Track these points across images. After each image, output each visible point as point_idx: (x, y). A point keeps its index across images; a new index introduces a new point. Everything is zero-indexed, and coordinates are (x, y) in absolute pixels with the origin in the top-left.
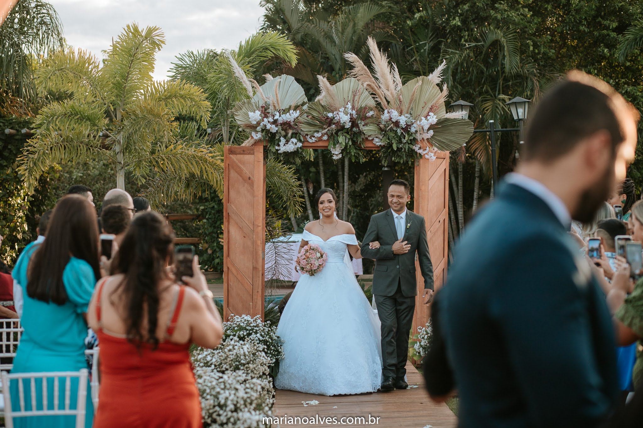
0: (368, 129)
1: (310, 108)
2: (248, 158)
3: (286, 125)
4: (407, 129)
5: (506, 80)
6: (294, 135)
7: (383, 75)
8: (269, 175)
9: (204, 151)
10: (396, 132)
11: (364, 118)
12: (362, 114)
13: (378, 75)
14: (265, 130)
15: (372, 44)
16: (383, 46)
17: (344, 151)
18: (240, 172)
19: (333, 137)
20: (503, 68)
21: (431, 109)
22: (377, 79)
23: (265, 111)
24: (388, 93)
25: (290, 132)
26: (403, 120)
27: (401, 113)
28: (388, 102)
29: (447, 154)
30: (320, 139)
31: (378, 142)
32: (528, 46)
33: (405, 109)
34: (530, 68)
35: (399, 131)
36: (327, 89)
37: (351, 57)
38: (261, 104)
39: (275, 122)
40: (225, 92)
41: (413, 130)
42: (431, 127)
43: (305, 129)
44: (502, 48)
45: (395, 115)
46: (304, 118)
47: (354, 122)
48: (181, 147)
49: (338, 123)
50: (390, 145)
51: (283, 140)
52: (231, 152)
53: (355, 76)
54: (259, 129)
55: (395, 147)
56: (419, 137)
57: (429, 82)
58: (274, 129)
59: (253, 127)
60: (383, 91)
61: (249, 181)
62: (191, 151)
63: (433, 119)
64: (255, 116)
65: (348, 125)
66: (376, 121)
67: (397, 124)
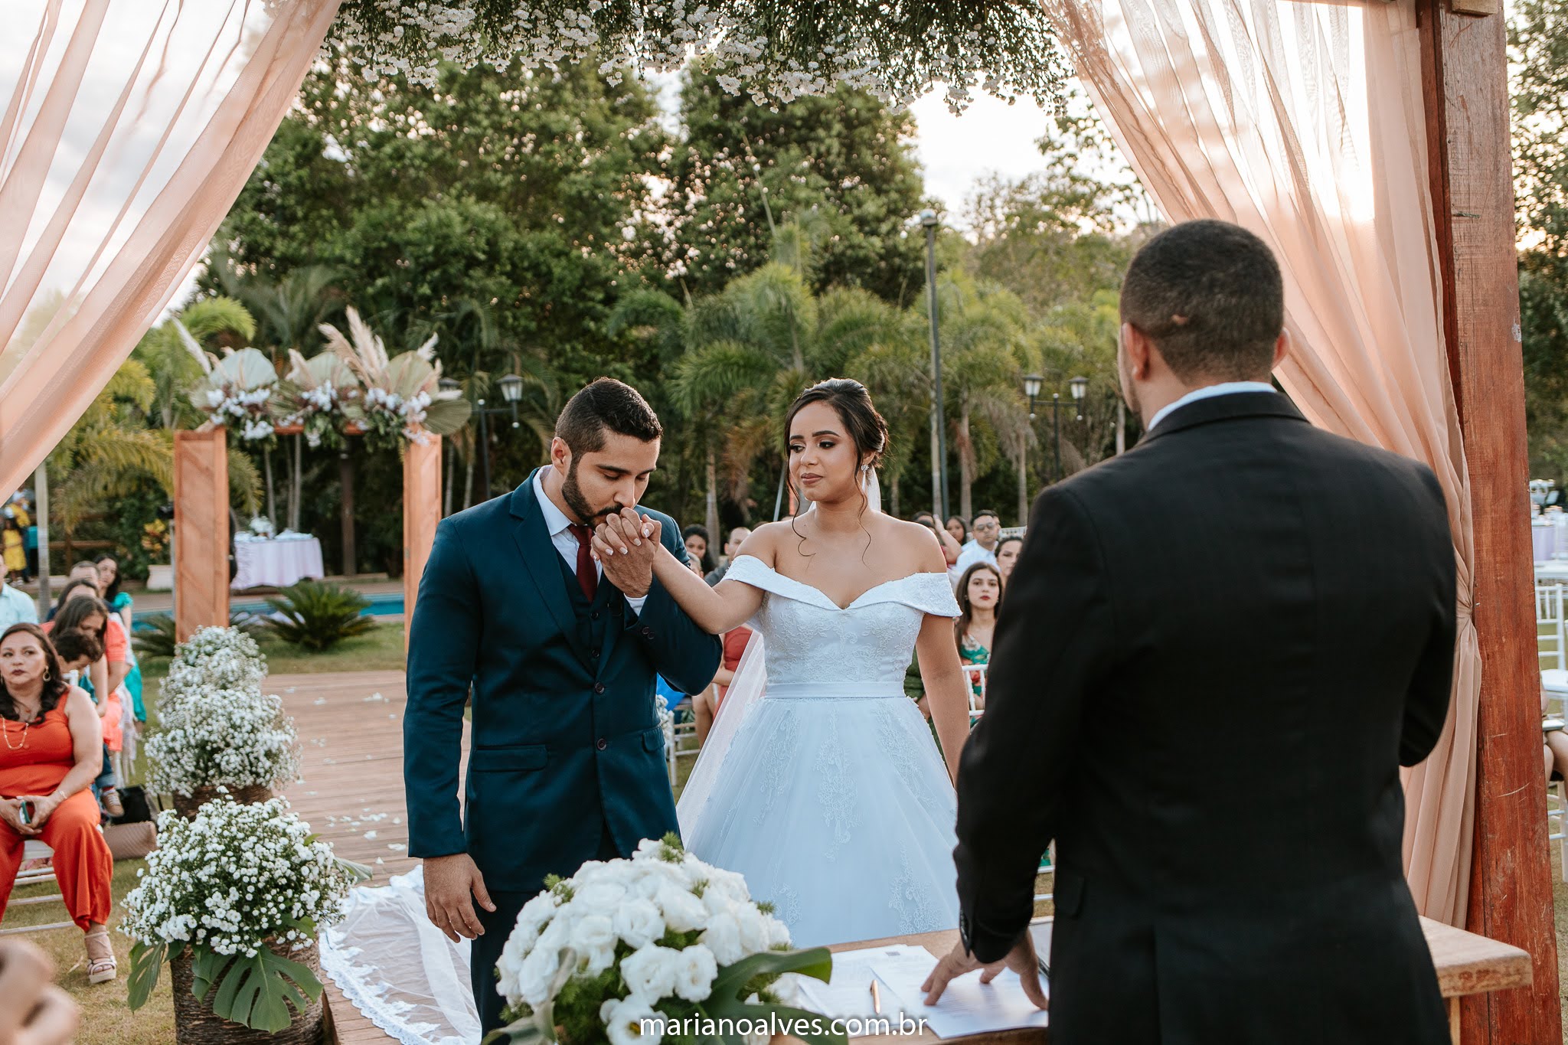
0: (351, 411)
1: (281, 387)
2: (205, 445)
3: (253, 408)
4: (395, 411)
5: (483, 355)
6: (264, 418)
7: (366, 351)
8: (231, 464)
9: (146, 436)
10: (383, 415)
11: (345, 398)
12: (342, 395)
13: (360, 350)
14: (227, 413)
15: (353, 315)
16: (365, 316)
17: (324, 436)
18: (195, 462)
19: (309, 420)
20: (480, 341)
21: (423, 389)
22: (358, 354)
23: (227, 391)
24: (372, 370)
25: (258, 415)
26: (391, 401)
27: (388, 393)
28: (373, 381)
29: (439, 438)
30: (294, 423)
31: (363, 426)
32: (506, 318)
33: (392, 388)
34: (511, 343)
35: (387, 414)
36: (302, 368)
37: (328, 329)
38: (222, 382)
39: (240, 404)
40: (169, 368)
41: (402, 411)
42: (424, 409)
43: (276, 411)
44: (478, 320)
45: (382, 395)
46: (275, 399)
47: (334, 404)
48: (118, 434)
49: (315, 405)
50: (376, 430)
51: (249, 424)
52: (183, 438)
53: (333, 351)
54: (220, 411)
55: (382, 431)
56: (409, 419)
57: (419, 358)
58: (239, 411)
59: (214, 410)
60: (365, 367)
61: (208, 473)
62: (131, 437)
63: (426, 399)
64: (215, 396)
65: (327, 407)
66: (360, 402)
67: (384, 405)
